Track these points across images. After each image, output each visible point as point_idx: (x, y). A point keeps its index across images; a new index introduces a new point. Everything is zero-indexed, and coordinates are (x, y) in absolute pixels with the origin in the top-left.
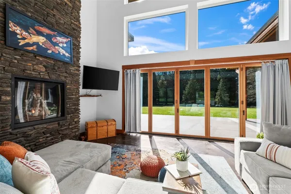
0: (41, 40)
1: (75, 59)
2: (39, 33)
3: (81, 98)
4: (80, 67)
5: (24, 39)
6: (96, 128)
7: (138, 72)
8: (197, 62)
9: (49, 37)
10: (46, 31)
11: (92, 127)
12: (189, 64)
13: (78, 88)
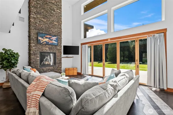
0: (47, 40)
1: (59, 44)
2: (46, 38)
3: (62, 58)
4: (61, 46)
5: (42, 41)
6: (68, 71)
7: (87, 46)
8: (111, 39)
9: (49, 38)
10: (48, 36)
11: (67, 70)
12: (108, 41)
13: (61, 55)
